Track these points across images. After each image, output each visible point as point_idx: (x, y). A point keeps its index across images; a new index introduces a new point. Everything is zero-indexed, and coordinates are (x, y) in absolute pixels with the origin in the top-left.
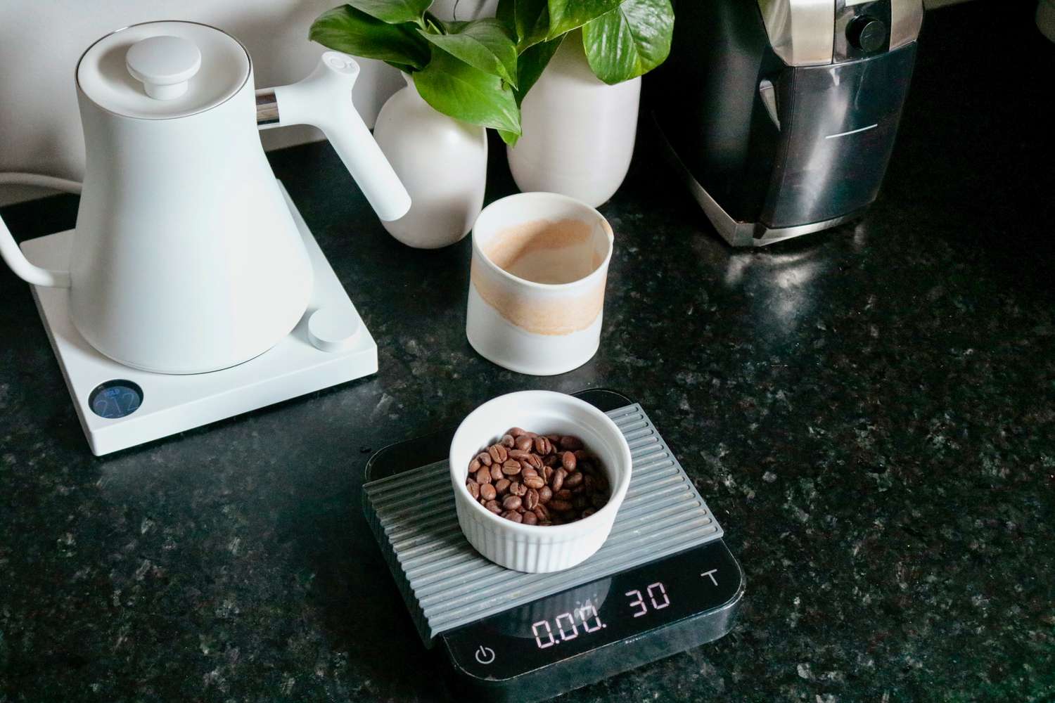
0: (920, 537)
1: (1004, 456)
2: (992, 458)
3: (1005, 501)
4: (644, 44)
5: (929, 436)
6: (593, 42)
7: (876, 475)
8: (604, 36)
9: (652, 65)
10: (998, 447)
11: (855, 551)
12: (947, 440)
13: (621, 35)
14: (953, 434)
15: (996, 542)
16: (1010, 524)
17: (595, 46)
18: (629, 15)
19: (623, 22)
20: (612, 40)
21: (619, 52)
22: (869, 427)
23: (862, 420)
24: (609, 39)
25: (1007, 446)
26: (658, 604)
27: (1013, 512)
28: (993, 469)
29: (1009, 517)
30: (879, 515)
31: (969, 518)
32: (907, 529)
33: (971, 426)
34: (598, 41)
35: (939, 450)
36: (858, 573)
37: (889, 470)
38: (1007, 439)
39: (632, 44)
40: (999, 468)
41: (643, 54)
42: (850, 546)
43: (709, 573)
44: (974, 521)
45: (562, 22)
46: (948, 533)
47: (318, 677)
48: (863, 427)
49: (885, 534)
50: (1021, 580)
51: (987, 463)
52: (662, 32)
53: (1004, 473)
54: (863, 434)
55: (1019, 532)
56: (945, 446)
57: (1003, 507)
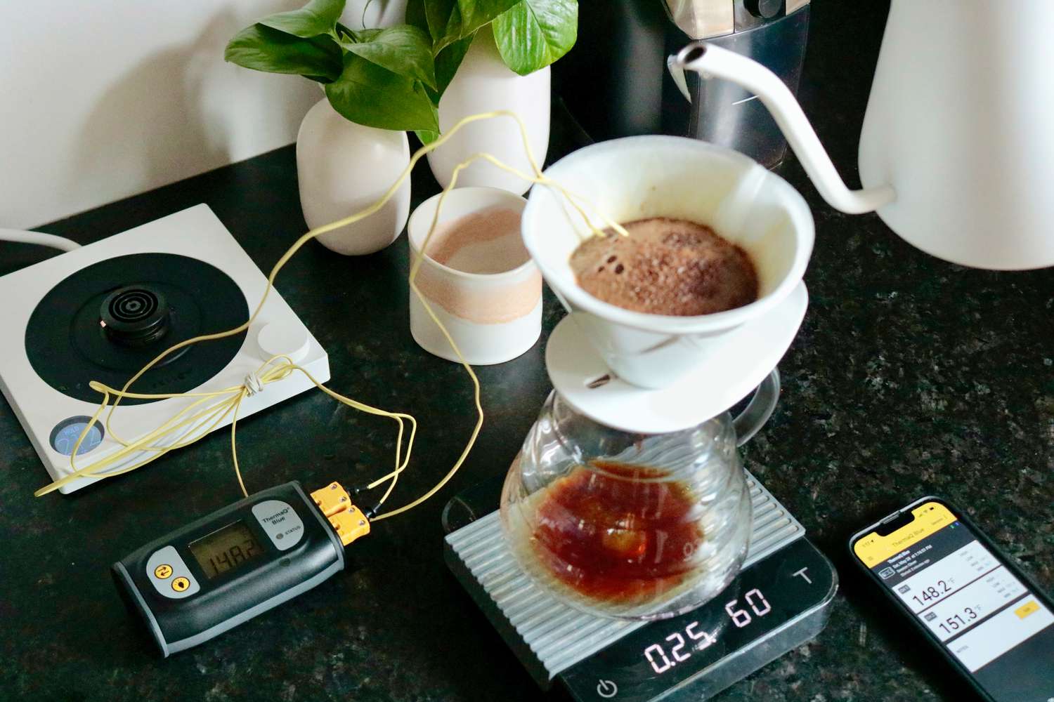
0: (873, 474)
1: (940, 389)
2: (930, 393)
3: (948, 431)
4: (552, 33)
5: (867, 379)
6: (504, 35)
7: (823, 421)
8: (514, 29)
9: (561, 53)
10: (934, 382)
11: (815, 496)
12: (885, 381)
13: (529, 26)
14: (890, 374)
15: (945, 470)
16: (955, 452)
17: (506, 39)
18: (534, 6)
19: (529, 13)
20: (521, 31)
21: (529, 44)
22: (810, 377)
23: (803, 371)
24: (518, 31)
25: (941, 379)
26: (760, 610)
27: (956, 440)
28: (932, 403)
29: (953, 446)
30: (832, 459)
31: (916, 451)
32: (860, 469)
33: (906, 365)
34: (508, 34)
35: (879, 391)
36: (820, 515)
37: (834, 416)
38: (940, 372)
39: (540, 34)
40: (937, 400)
41: (552, 43)
42: (809, 492)
43: (801, 572)
44: (921, 454)
45: (473, 18)
46: (898, 467)
47: (318, 681)
48: (804, 378)
49: (840, 476)
50: (972, 503)
51: (925, 397)
52: (568, 19)
53: (942, 405)
54: (805, 384)
55: (964, 459)
56: (884, 386)
57: (946, 437)
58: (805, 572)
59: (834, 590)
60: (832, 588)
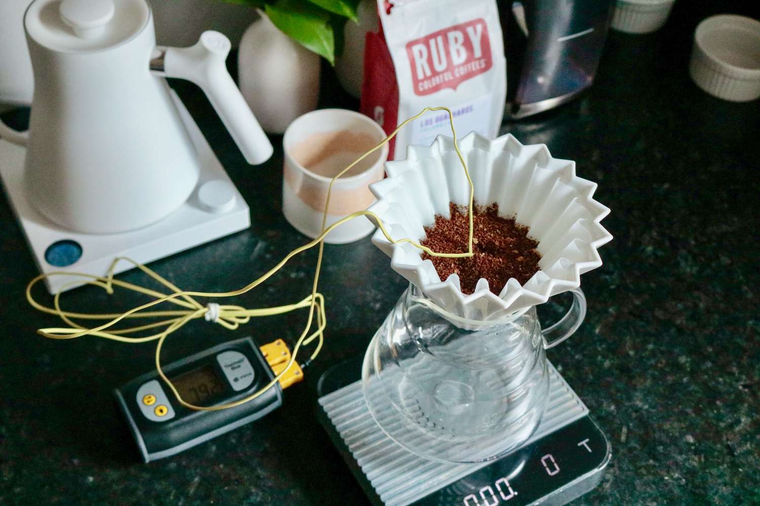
0: (641, 318)
1: (695, 257)
2: (686, 260)
3: (698, 289)
5: (642, 247)
7: (608, 277)
10: (689, 252)
12: (655, 249)
14: (658, 245)
15: (693, 317)
16: (702, 305)
25: (696, 251)
27: (703, 297)
28: (688, 269)
29: (700, 300)
30: (612, 305)
31: (674, 303)
32: (631, 313)
33: (671, 240)
35: (649, 256)
36: (600, 345)
38: (695, 246)
40: (691, 267)
42: (594, 328)
43: (584, 443)
44: (676, 305)
46: (659, 313)
47: (232, 444)
49: (617, 318)
50: (711, 344)
51: (683, 264)
53: (695, 269)
55: (708, 311)
56: (654, 253)
57: (696, 294)
58: (587, 443)
59: (608, 458)
60: (606, 456)
